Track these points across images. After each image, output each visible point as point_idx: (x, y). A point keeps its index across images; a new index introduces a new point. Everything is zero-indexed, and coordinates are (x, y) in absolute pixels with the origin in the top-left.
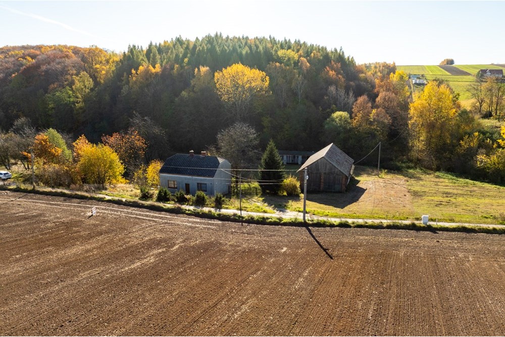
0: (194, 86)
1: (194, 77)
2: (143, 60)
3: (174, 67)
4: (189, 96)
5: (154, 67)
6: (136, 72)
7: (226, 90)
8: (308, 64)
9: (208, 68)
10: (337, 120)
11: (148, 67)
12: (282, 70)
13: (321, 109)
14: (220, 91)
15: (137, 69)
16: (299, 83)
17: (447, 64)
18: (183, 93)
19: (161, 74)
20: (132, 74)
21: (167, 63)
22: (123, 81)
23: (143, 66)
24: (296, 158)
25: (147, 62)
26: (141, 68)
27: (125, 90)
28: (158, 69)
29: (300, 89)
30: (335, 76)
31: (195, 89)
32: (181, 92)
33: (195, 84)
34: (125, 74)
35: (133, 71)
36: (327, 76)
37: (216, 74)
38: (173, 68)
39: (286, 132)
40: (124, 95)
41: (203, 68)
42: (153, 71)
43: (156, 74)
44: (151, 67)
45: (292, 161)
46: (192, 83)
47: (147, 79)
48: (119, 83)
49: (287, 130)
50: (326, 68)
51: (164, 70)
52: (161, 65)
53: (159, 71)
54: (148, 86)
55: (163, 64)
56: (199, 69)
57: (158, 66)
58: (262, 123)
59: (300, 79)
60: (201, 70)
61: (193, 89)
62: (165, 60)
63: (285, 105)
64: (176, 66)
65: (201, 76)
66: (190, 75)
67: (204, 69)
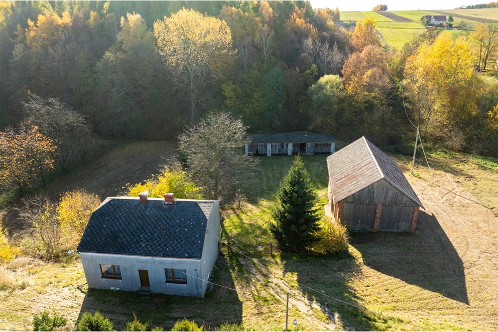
0: (121, 43)
1: (120, 29)
2: (45, 6)
3: (89, 16)
4: (116, 58)
5: (61, 16)
6: (35, 24)
7: (172, 48)
8: (271, 9)
9: (139, 16)
10: (328, 87)
11: (51, 15)
12: (240, 17)
13: (298, 70)
14: (163, 50)
15: (35, 20)
16: (264, 35)
17: (381, 10)
18: (108, 54)
19: (72, 27)
20: (29, 26)
21: (79, 9)
22: (17, 36)
23: (44, 14)
24: (285, 146)
25: (51, 9)
26: (41, 18)
27: (18, 51)
28: (66, 19)
29: (266, 43)
30: (304, 25)
31: (123, 47)
32: (104, 53)
33: (124, 39)
34: (19, 27)
35: (31, 23)
36: (295, 25)
37: (156, 25)
38: (87, 17)
39: (256, 104)
40: (18, 58)
41: (131, 16)
42: (60, 21)
43: (65, 26)
44: (56, 16)
45: (279, 151)
46: (119, 37)
47: (53, 34)
48: (11, 40)
49: (257, 101)
50: (293, 15)
51: (76, 20)
52: (71, 14)
53: (68, 22)
54: (54, 43)
55: (74, 12)
56: (126, 18)
57: (66, 14)
58: (223, 93)
59: (265, 28)
60: (129, 19)
61: (121, 46)
62: (77, 6)
63: (250, 66)
64: (93, 13)
65: (130, 28)
66: (114, 27)
67: (134, 18)
